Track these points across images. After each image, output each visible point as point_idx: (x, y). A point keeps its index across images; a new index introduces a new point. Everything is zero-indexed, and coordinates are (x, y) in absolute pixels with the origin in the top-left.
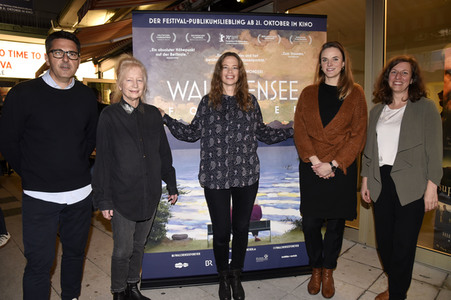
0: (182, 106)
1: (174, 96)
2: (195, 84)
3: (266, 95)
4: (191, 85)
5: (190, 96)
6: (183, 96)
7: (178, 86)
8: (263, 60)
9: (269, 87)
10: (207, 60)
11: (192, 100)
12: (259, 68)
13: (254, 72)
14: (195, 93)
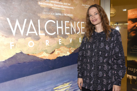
0: (21, 41)
1: (14, 32)
2: (31, 22)
3: (75, 31)
4: (28, 22)
5: (28, 32)
6: (22, 32)
7: (17, 23)
8: (72, 8)
9: (76, 26)
10: (39, 3)
11: (30, 35)
12: (71, 13)
13: (68, 15)
14: (32, 30)
